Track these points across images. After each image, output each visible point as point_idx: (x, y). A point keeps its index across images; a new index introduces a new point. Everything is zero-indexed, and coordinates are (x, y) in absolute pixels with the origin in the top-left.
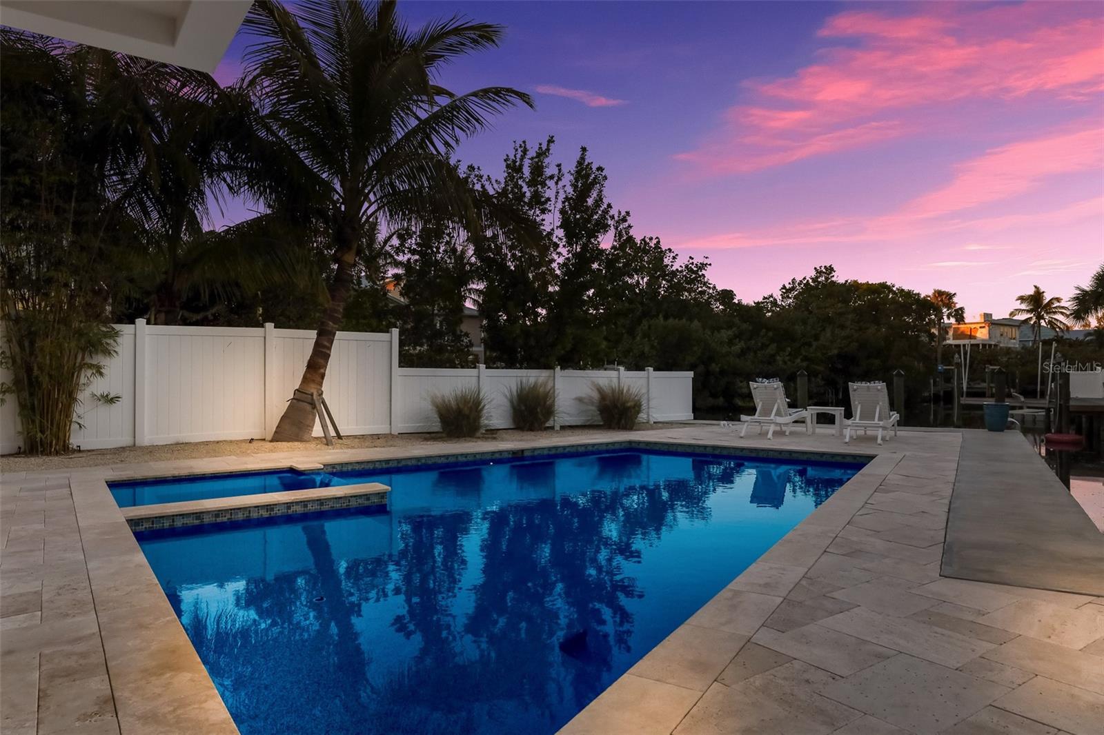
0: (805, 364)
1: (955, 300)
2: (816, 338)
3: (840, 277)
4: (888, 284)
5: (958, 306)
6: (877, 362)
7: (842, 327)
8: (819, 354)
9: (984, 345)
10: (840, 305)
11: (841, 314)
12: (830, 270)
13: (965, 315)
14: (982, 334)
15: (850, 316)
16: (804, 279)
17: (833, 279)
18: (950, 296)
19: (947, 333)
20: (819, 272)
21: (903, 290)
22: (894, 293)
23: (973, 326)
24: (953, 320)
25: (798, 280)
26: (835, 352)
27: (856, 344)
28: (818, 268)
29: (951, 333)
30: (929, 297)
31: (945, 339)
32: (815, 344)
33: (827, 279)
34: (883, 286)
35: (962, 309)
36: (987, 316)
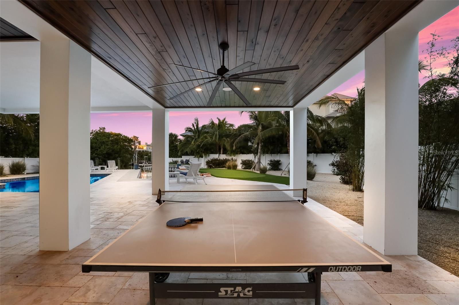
0: (96, 155)
1: (138, 139)
2: (100, 148)
3: (107, 131)
4: (121, 133)
5: (139, 141)
6: (117, 155)
7: (107, 145)
8: (100, 153)
9: (145, 151)
10: (107, 139)
11: (107, 142)
12: (104, 128)
13: (141, 143)
14: (145, 148)
15: (110, 142)
16: (96, 130)
17: (105, 131)
18: (137, 138)
19: (136, 147)
20: (101, 129)
21: (125, 136)
22: (122, 136)
23: (143, 146)
24: (138, 144)
25: (94, 130)
26: (105, 152)
27: (111, 150)
28: (100, 127)
29: (137, 147)
30: (132, 137)
31: (136, 149)
32: (99, 150)
33: (103, 131)
34: (120, 134)
35: (140, 141)
36: (146, 143)
